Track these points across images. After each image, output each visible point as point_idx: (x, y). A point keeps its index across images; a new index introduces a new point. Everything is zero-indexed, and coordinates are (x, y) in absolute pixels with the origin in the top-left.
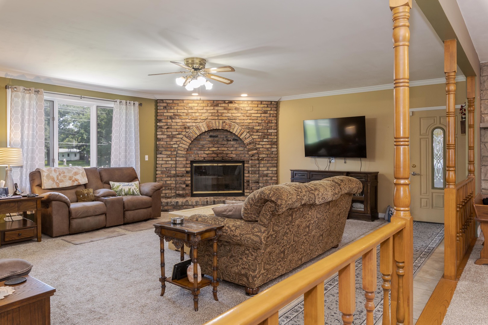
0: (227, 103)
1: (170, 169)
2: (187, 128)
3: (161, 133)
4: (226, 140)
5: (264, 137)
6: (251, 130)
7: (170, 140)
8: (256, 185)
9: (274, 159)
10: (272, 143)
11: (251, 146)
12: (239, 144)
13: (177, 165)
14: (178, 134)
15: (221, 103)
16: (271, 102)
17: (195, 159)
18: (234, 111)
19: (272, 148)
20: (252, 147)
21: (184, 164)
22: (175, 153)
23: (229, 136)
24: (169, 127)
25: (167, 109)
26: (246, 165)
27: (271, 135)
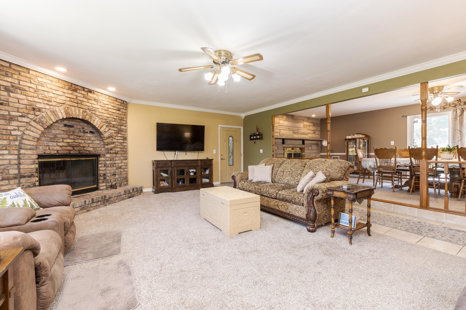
0: (86, 91)
1: (8, 167)
2: (37, 110)
4: (83, 132)
5: (118, 132)
6: (109, 124)
8: (114, 177)
10: (124, 138)
12: (95, 137)
17: (45, 153)
18: (93, 102)
19: (123, 142)
20: (110, 141)
21: (33, 159)
22: (17, 143)
23: (86, 128)
26: (101, 159)
27: (123, 131)
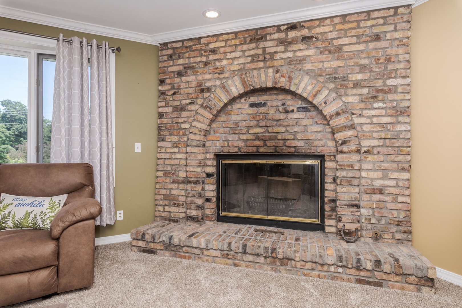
1: (178, 168)
2: (207, 90)
3: (164, 103)
4: (284, 111)
5: (375, 97)
6: (340, 84)
7: (177, 116)
8: (352, 212)
9: (401, 151)
10: (397, 111)
11: (340, 121)
13: (188, 161)
14: (190, 103)
15: (272, 32)
16: (396, 8)
17: (222, 151)
19: (395, 122)
20: (342, 122)
21: (199, 160)
23: (289, 103)
24: (177, 91)
25: (173, 60)
26: (328, 164)
27: (395, 92)
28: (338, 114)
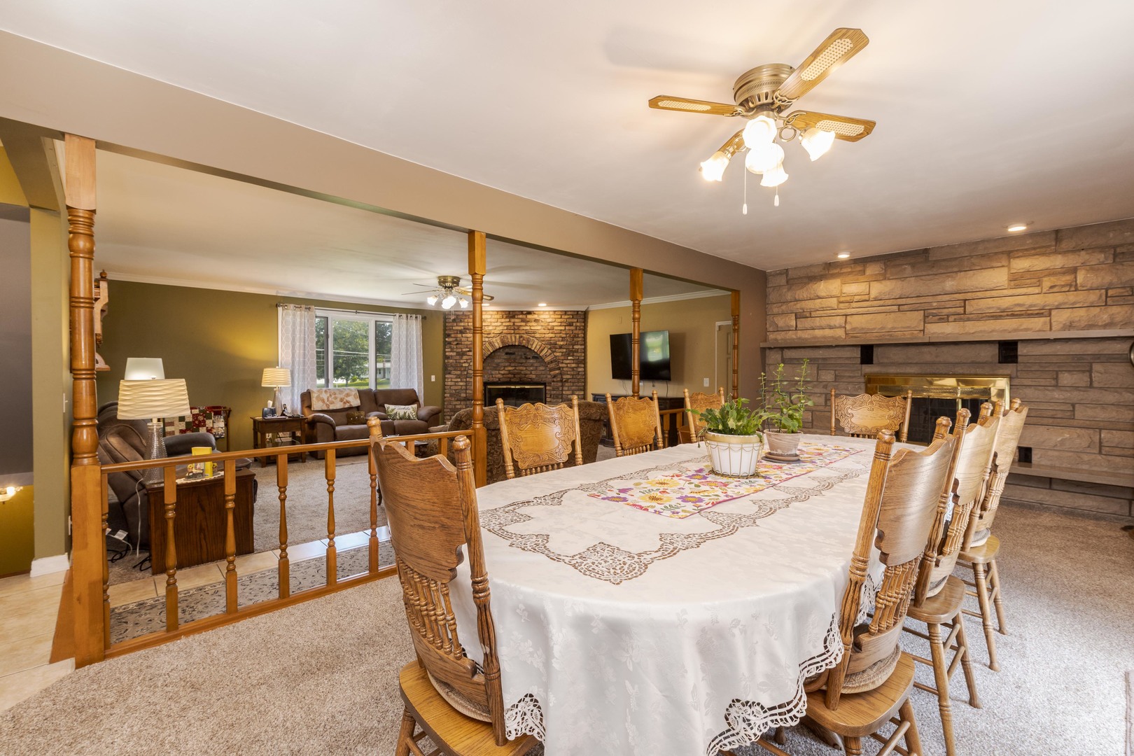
0: (525, 314)
3: (449, 350)
4: (524, 358)
5: (569, 354)
6: (553, 346)
7: (459, 358)
11: (553, 365)
12: (539, 362)
13: (467, 387)
14: (468, 351)
15: (518, 314)
16: (578, 312)
17: (489, 381)
18: (534, 324)
19: (578, 367)
22: (466, 373)
23: (528, 353)
24: (459, 342)
25: (457, 323)
26: (548, 388)
27: (578, 352)
28: (552, 362)
